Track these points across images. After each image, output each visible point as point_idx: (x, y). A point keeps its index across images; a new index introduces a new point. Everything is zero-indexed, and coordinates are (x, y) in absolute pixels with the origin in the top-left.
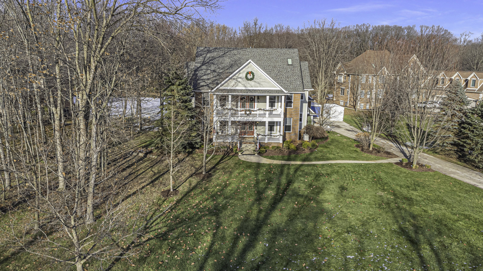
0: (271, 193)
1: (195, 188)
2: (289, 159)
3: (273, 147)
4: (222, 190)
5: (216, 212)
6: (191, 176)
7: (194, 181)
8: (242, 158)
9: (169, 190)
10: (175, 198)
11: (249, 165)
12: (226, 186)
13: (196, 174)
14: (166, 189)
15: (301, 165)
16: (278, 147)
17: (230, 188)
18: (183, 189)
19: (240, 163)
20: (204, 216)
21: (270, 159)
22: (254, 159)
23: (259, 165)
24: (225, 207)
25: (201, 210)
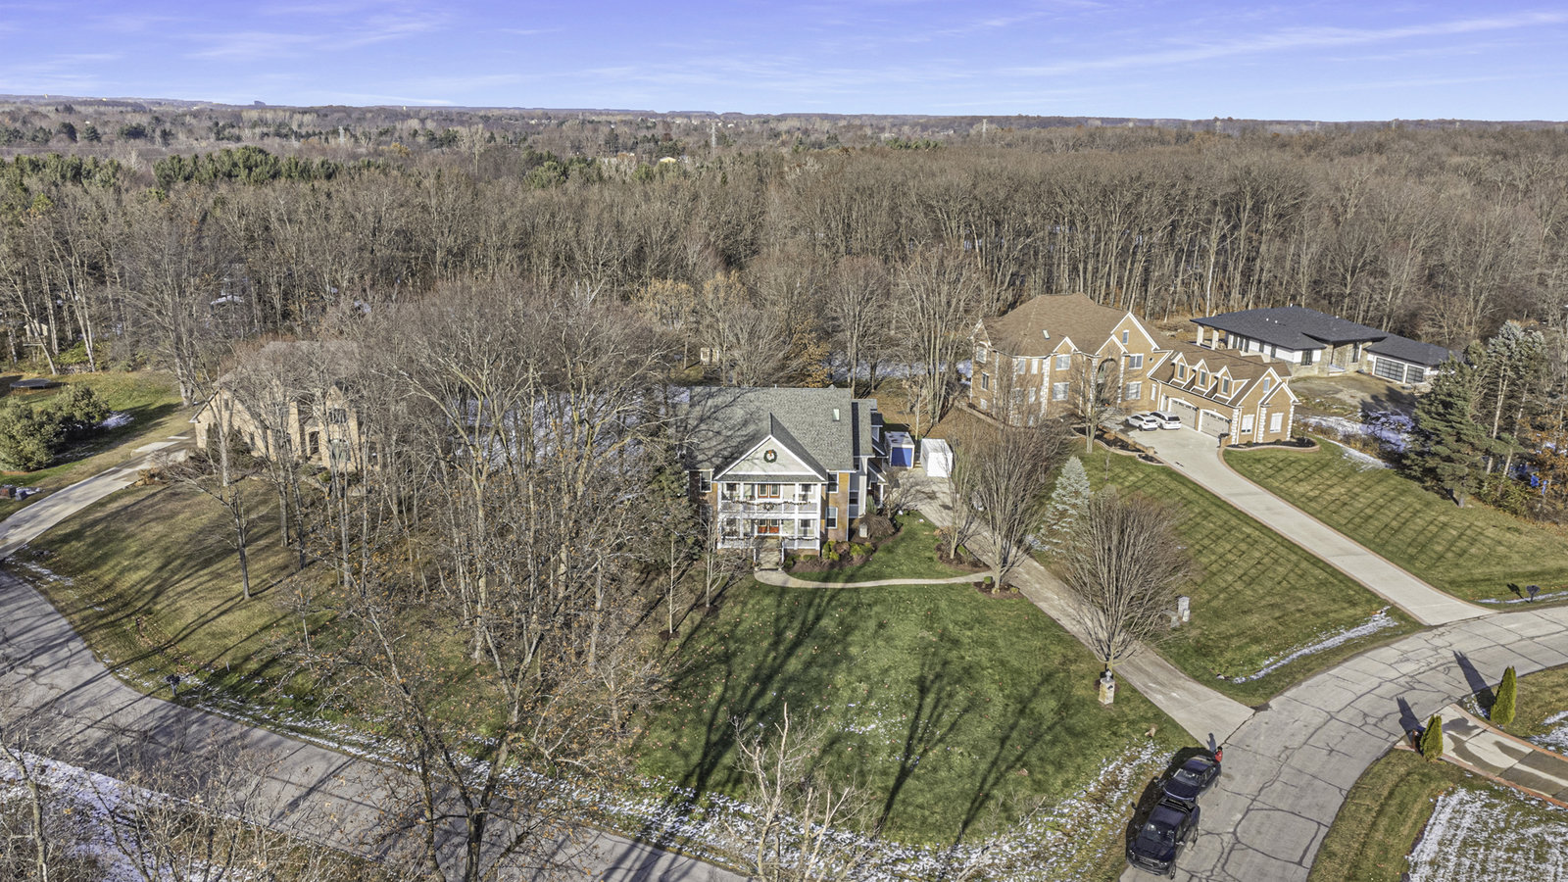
0: (790, 635)
1: (698, 628)
2: (826, 579)
3: (806, 556)
4: (732, 631)
5: (727, 658)
6: (691, 609)
7: (697, 616)
8: (760, 576)
9: (668, 631)
10: (677, 642)
11: (770, 590)
12: (737, 625)
13: (696, 606)
14: (663, 629)
15: (842, 589)
16: (812, 557)
17: (740, 628)
18: (685, 628)
19: (757, 587)
20: (713, 664)
21: (798, 578)
22: (778, 578)
23: (783, 591)
24: (734, 654)
25: (709, 657)
